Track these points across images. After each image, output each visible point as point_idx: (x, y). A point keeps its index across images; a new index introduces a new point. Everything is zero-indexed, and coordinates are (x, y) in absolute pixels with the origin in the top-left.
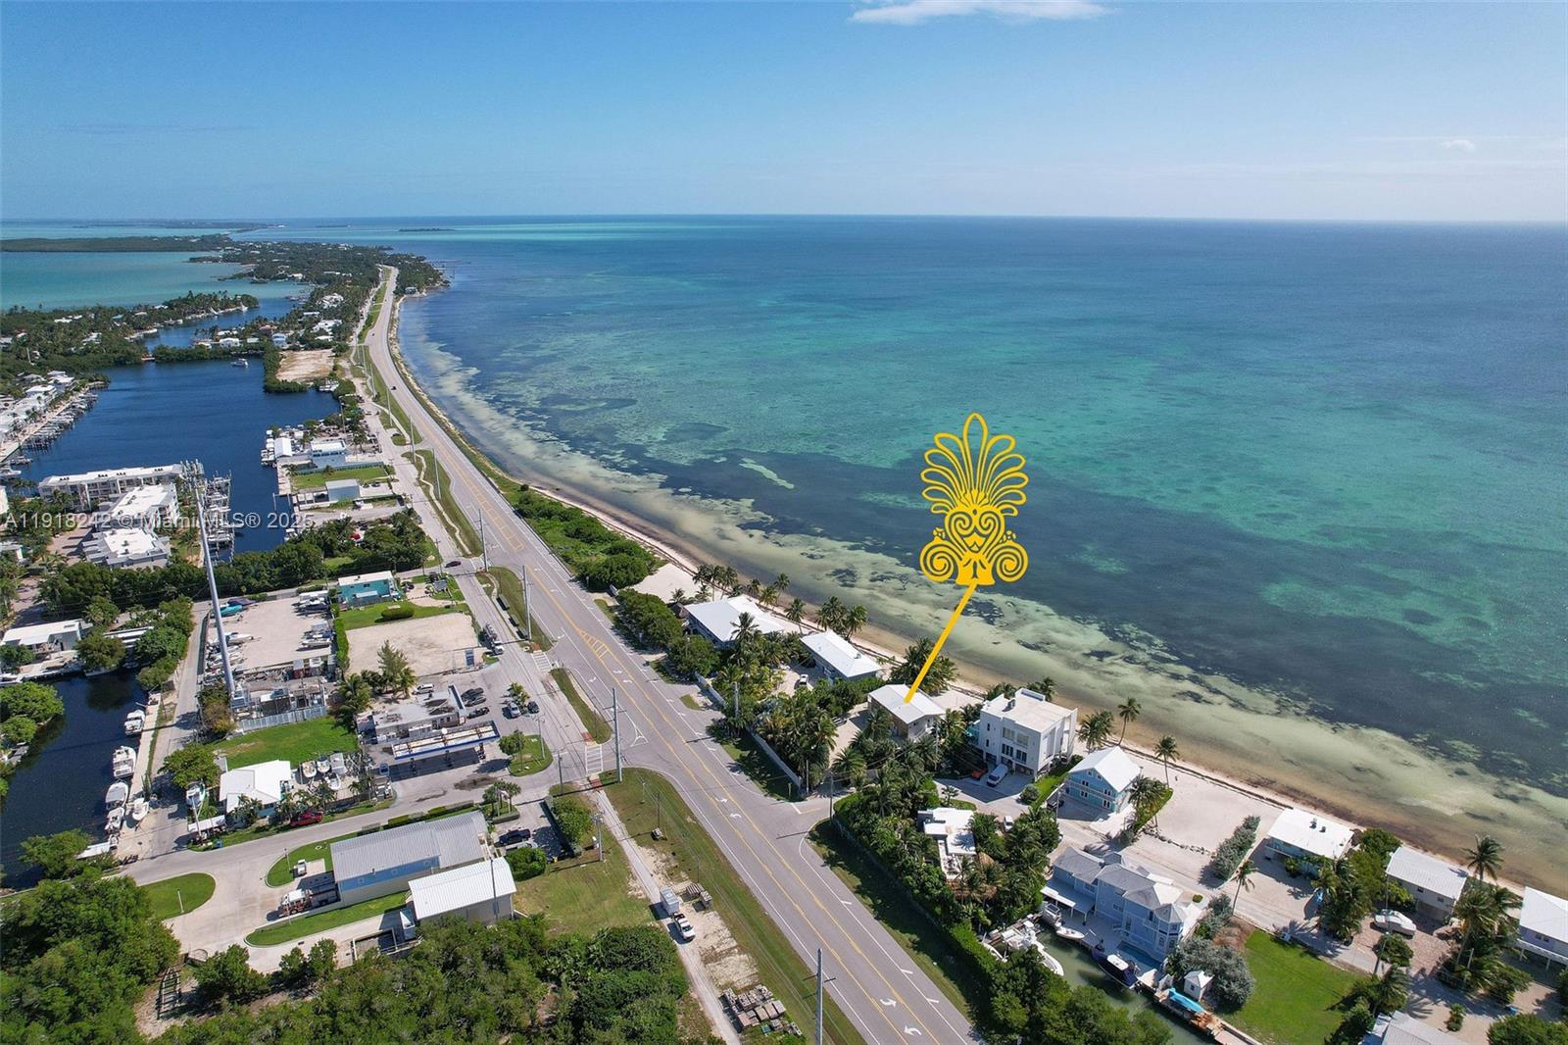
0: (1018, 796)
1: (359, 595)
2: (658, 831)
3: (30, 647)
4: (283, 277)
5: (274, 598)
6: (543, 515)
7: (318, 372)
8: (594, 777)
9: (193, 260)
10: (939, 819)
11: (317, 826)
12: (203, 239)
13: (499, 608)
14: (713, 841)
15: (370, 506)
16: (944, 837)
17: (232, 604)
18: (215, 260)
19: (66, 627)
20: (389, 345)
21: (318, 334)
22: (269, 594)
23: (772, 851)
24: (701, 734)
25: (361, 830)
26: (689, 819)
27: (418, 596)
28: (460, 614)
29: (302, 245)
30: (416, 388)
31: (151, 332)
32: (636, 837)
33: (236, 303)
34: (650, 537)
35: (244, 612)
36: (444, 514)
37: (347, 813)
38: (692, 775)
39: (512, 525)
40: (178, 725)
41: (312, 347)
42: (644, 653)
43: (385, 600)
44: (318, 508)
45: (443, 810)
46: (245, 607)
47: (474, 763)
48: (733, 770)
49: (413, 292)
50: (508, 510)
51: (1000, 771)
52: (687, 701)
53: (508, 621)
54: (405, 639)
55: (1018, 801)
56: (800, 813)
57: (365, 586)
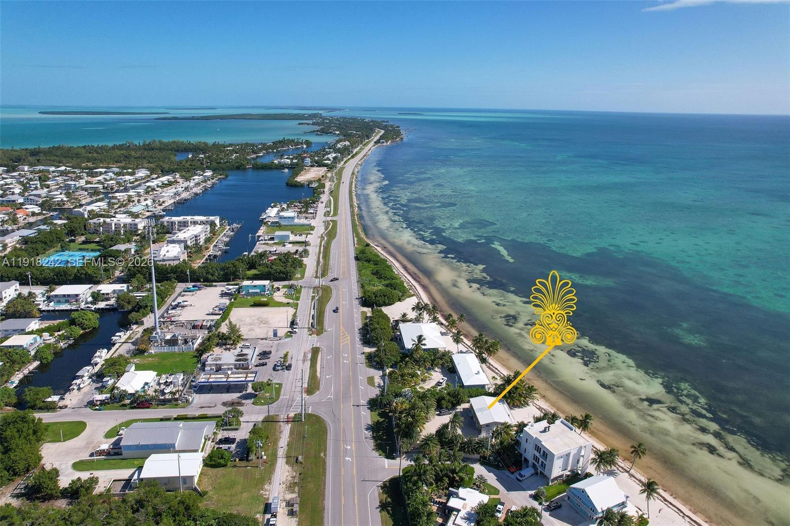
0: (533, 492)
1: (250, 291)
2: (300, 458)
3: (103, 294)
4: (331, 133)
5: (216, 286)
6: (366, 261)
7: (314, 178)
8: (292, 415)
9: (300, 124)
10: (462, 497)
11: (148, 410)
12: (310, 115)
13: (312, 308)
14: (325, 472)
15: (291, 245)
16: (458, 511)
17: (194, 286)
18: (308, 124)
19: (122, 287)
20: (356, 166)
21: (325, 160)
22: (214, 284)
23: (353, 488)
24: (364, 402)
25: (162, 417)
26: (322, 454)
27: (279, 297)
28: (291, 308)
29: (349, 119)
30: (353, 189)
31: (260, 155)
32: (288, 457)
33: (302, 143)
34: (415, 279)
35: (198, 291)
36: (321, 254)
37: (165, 406)
38: (342, 427)
39: (348, 263)
40: (132, 343)
41: (319, 166)
42: (366, 347)
43: (262, 295)
44: (267, 244)
45: (205, 416)
46: (200, 289)
47: (240, 392)
48: (367, 429)
49: (383, 142)
50: (352, 255)
51: (527, 472)
52: (371, 380)
53: (311, 315)
54: (256, 317)
55: (531, 496)
56: (387, 467)
57: (254, 286)
